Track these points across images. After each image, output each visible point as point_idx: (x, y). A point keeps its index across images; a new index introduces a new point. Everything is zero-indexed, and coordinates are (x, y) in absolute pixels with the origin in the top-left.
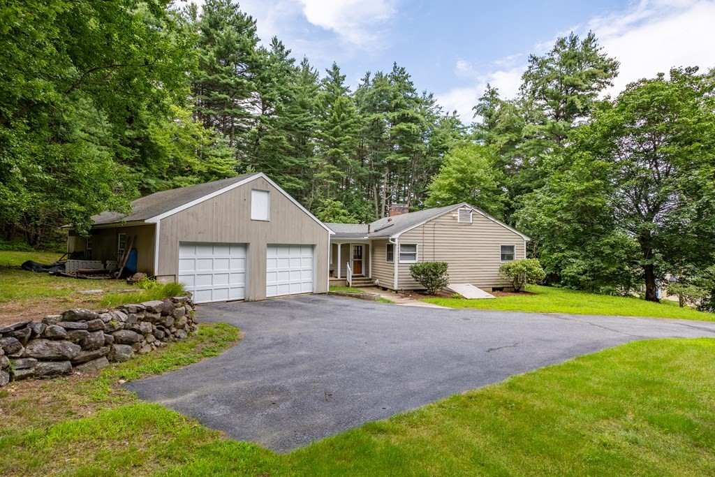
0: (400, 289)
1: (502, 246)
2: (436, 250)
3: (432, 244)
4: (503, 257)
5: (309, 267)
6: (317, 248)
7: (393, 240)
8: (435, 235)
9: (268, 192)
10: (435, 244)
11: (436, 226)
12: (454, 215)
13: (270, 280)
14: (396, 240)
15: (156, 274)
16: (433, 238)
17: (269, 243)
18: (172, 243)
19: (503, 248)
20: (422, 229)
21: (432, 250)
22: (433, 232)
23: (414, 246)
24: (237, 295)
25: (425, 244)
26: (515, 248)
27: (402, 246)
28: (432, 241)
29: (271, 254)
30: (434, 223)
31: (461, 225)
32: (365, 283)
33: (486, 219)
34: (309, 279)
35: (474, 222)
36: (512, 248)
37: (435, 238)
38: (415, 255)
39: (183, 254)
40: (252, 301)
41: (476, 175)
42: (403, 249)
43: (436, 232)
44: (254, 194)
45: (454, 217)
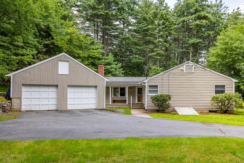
0: (148, 109)
1: (215, 86)
2: (170, 88)
3: (168, 85)
4: (217, 92)
5: (94, 96)
6: (98, 87)
7: (145, 83)
8: (169, 80)
9: (68, 61)
10: (170, 85)
11: (170, 75)
12: (181, 68)
13: (69, 102)
14: (146, 83)
15: (11, 97)
16: (168, 82)
17: (68, 85)
18: (18, 84)
19: (216, 86)
20: (161, 77)
21: (168, 88)
22: (168, 78)
23: (157, 86)
24: (53, 108)
25: (163, 85)
26: (226, 87)
27: (150, 86)
28: (168, 83)
29: (69, 90)
30: (168, 73)
31: (186, 74)
32: (140, 107)
33: (204, 70)
34: (95, 102)
35: (195, 72)
36: (223, 86)
37: (170, 82)
38: (157, 91)
39: (24, 89)
40: (59, 111)
41: (234, 45)
42: (150, 87)
43: (170, 78)
44: (60, 63)
45: (182, 70)
